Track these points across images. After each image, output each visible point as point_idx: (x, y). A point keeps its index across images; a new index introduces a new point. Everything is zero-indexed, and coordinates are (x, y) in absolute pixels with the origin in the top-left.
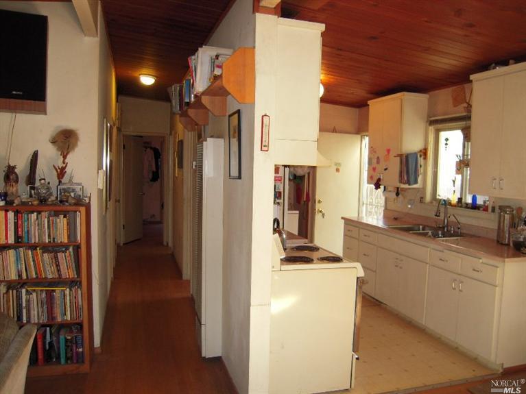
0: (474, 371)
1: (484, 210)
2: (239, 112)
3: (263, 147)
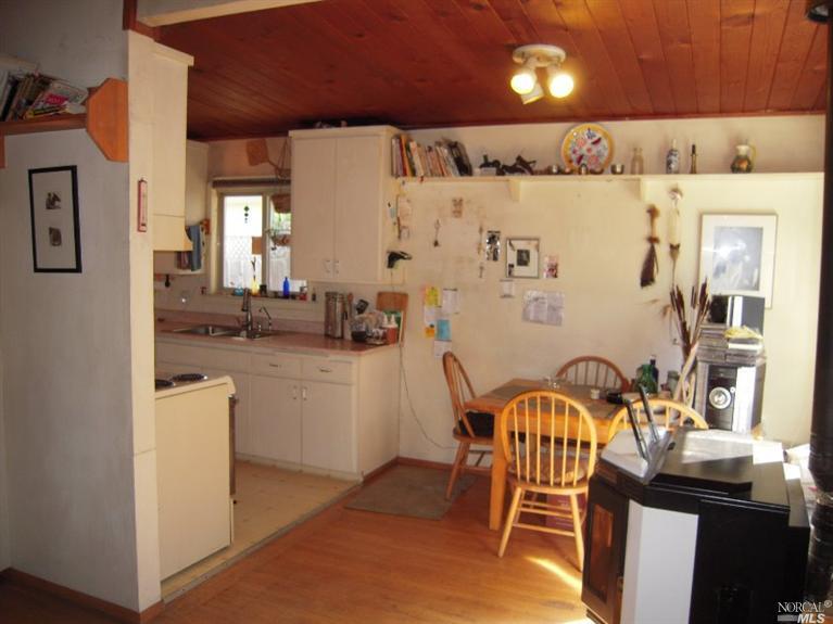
0: (336, 488)
1: (301, 299)
2: (73, 169)
3: (141, 226)
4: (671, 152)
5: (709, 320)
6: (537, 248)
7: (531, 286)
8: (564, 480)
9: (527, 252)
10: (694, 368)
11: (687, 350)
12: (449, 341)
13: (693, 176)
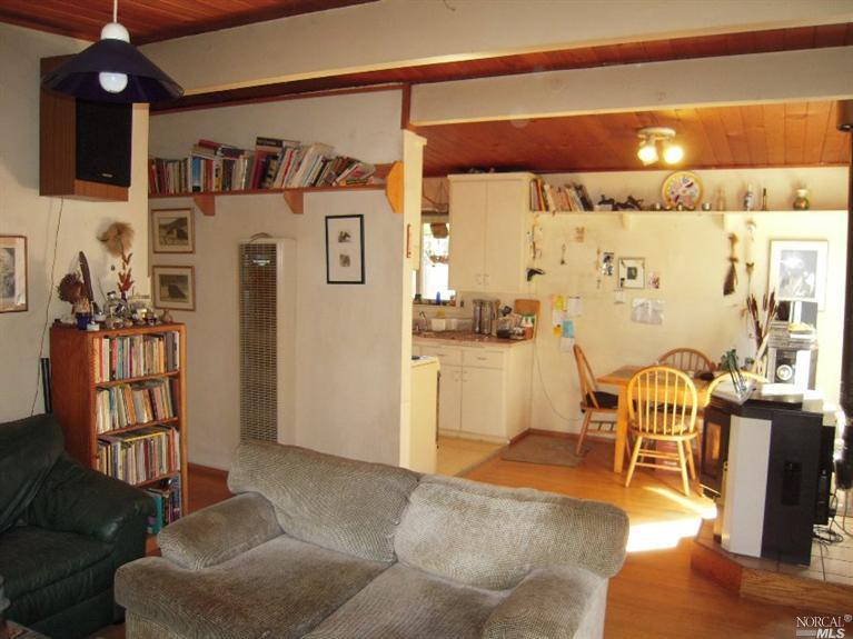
1: (451, 305)
2: (361, 216)
3: (408, 253)
4: (747, 194)
5: (776, 319)
6: (643, 265)
7: (637, 295)
8: (673, 431)
9: (635, 270)
10: (766, 352)
11: (760, 342)
12: (572, 337)
13: (764, 213)
